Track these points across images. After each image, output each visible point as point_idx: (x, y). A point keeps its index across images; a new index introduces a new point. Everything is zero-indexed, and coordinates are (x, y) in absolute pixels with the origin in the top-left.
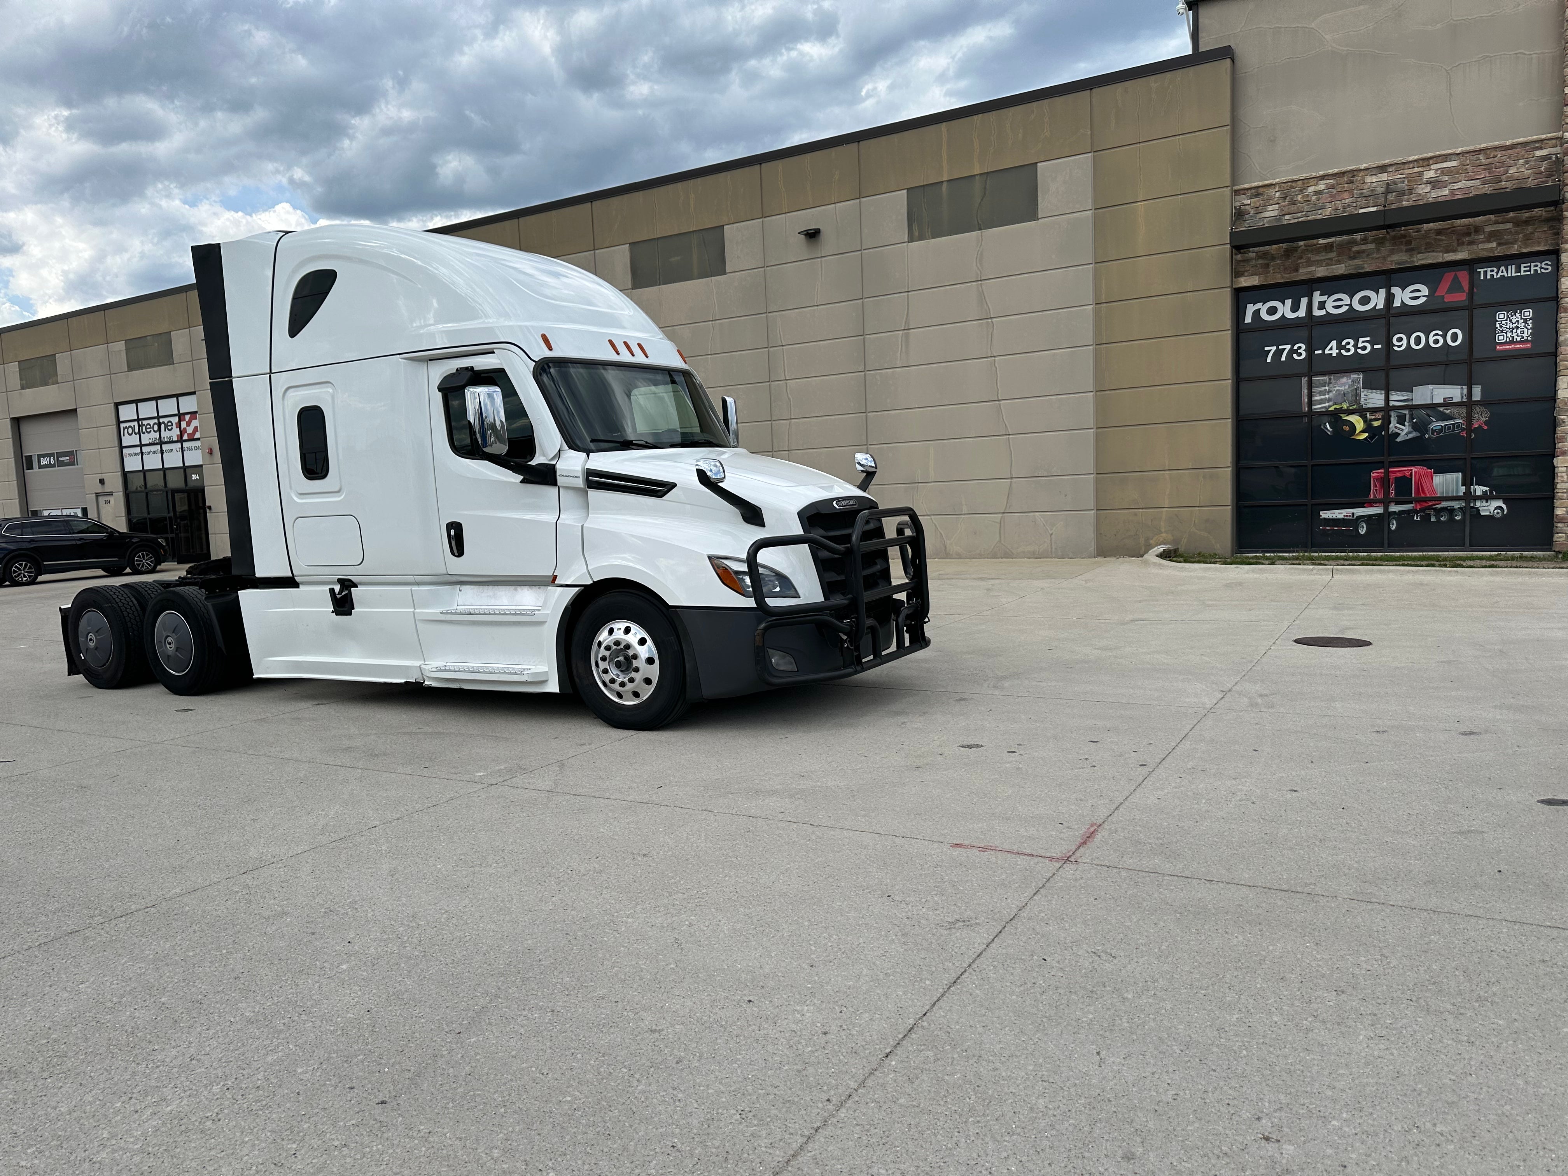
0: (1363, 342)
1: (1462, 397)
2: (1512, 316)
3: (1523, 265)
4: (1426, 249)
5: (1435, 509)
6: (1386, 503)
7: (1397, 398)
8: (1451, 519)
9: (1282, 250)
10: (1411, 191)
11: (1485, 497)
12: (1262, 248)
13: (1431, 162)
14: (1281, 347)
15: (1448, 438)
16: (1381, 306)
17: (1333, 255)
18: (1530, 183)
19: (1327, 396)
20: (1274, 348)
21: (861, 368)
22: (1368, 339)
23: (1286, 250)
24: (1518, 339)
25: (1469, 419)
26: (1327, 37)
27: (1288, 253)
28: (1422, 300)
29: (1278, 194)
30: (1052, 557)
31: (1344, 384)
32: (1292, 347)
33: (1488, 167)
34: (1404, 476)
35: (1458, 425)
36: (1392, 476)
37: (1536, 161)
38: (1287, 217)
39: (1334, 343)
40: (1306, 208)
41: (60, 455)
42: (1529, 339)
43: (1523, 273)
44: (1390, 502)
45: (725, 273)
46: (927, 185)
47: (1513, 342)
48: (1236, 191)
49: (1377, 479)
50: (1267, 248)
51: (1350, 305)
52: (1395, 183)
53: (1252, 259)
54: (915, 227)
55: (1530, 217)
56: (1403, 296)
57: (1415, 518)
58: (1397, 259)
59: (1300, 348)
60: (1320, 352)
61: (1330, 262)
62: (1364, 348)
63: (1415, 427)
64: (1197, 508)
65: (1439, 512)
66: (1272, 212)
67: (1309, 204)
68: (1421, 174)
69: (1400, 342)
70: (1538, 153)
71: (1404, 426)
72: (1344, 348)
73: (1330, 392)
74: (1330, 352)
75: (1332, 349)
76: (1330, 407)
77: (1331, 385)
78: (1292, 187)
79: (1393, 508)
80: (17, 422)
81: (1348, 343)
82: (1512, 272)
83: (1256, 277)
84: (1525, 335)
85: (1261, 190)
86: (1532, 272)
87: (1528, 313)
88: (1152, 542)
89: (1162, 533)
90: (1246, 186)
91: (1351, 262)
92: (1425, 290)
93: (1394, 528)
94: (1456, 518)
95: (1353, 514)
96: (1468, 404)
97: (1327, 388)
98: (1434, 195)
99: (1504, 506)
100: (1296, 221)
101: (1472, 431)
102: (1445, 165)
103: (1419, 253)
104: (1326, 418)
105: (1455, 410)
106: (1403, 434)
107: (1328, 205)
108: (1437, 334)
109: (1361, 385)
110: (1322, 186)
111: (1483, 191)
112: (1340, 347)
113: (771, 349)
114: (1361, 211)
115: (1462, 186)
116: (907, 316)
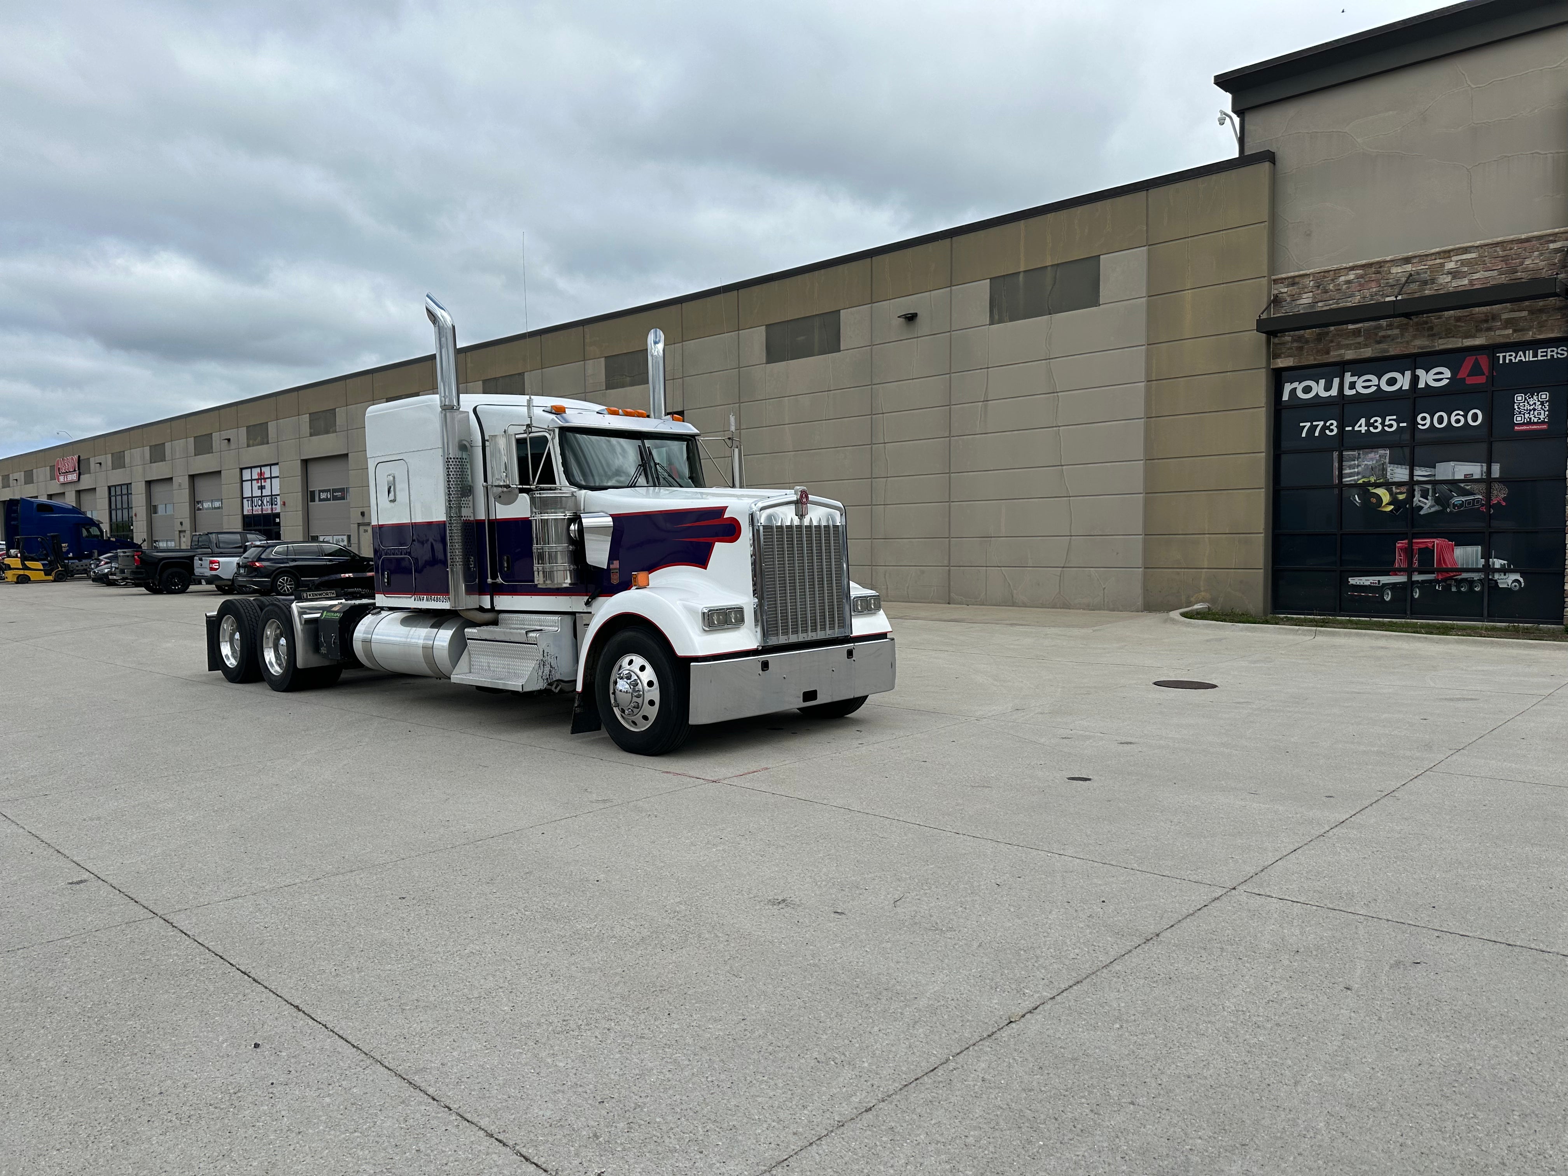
0: (1390, 420)
1: (1482, 475)
2: (1530, 398)
3: (1540, 351)
4: (1446, 334)
5: (1456, 580)
6: (1409, 572)
7: (1421, 473)
8: (1471, 589)
9: (1315, 334)
10: (1433, 281)
11: (1503, 570)
12: (1297, 333)
13: (1452, 254)
14: (1314, 423)
15: (1468, 512)
16: (1406, 387)
17: (1361, 339)
18: (1544, 274)
19: (1356, 470)
20: (1308, 424)
21: (947, 434)
22: (1395, 417)
23: (1319, 334)
24: (1536, 421)
25: (1488, 495)
26: (1359, 140)
27: (1319, 338)
28: (1445, 382)
29: (1312, 283)
30: (1104, 610)
31: (1372, 459)
32: (1325, 423)
33: (1505, 259)
34: (1427, 548)
35: (1478, 501)
36: (1415, 547)
37: (1550, 253)
38: (1320, 304)
39: (1363, 421)
40: (1338, 296)
41: (335, 491)
42: (1546, 420)
43: (1540, 358)
44: (1414, 571)
45: (840, 351)
46: (1007, 275)
47: (1530, 423)
48: (1274, 280)
49: (1401, 549)
50: (1302, 332)
51: (1378, 386)
52: (1418, 274)
53: (1288, 342)
54: (996, 311)
55: (1544, 306)
56: (1427, 378)
57: (1437, 588)
58: (1419, 344)
59: (1332, 424)
60: (1350, 428)
61: (1358, 346)
62: (1391, 426)
63: (1437, 501)
64: (1232, 570)
65: (1459, 582)
66: (1306, 299)
67: (1340, 293)
68: (1442, 265)
69: (1424, 421)
70: (1552, 246)
71: (1427, 499)
72: (1372, 425)
73: (1358, 466)
74: (1359, 429)
75: (1361, 426)
76: (1358, 480)
77: (1360, 460)
78: (1325, 277)
79: (1417, 577)
80: (305, 462)
81: (1376, 421)
82: (1529, 356)
83: (1292, 359)
84: (1542, 417)
85: (1297, 280)
86: (1549, 357)
87: (1545, 396)
88: (1192, 599)
89: (1201, 591)
90: (1284, 276)
91: (1377, 346)
92: (1447, 373)
93: (1417, 596)
94: (1476, 589)
95: (1379, 581)
96: (1488, 481)
97: (1356, 462)
98: (1454, 284)
99: (1521, 580)
100: (1328, 308)
101: (1490, 507)
102: (1464, 257)
103: (1440, 338)
104: (1354, 490)
105: (1475, 487)
106: (1426, 507)
107: (1357, 293)
108: (1458, 414)
109: (1387, 460)
110: (1351, 276)
111: (1500, 281)
112: (1368, 424)
113: (874, 416)
114: (1388, 299)
115: (1481, 277)
116: (987, 389)
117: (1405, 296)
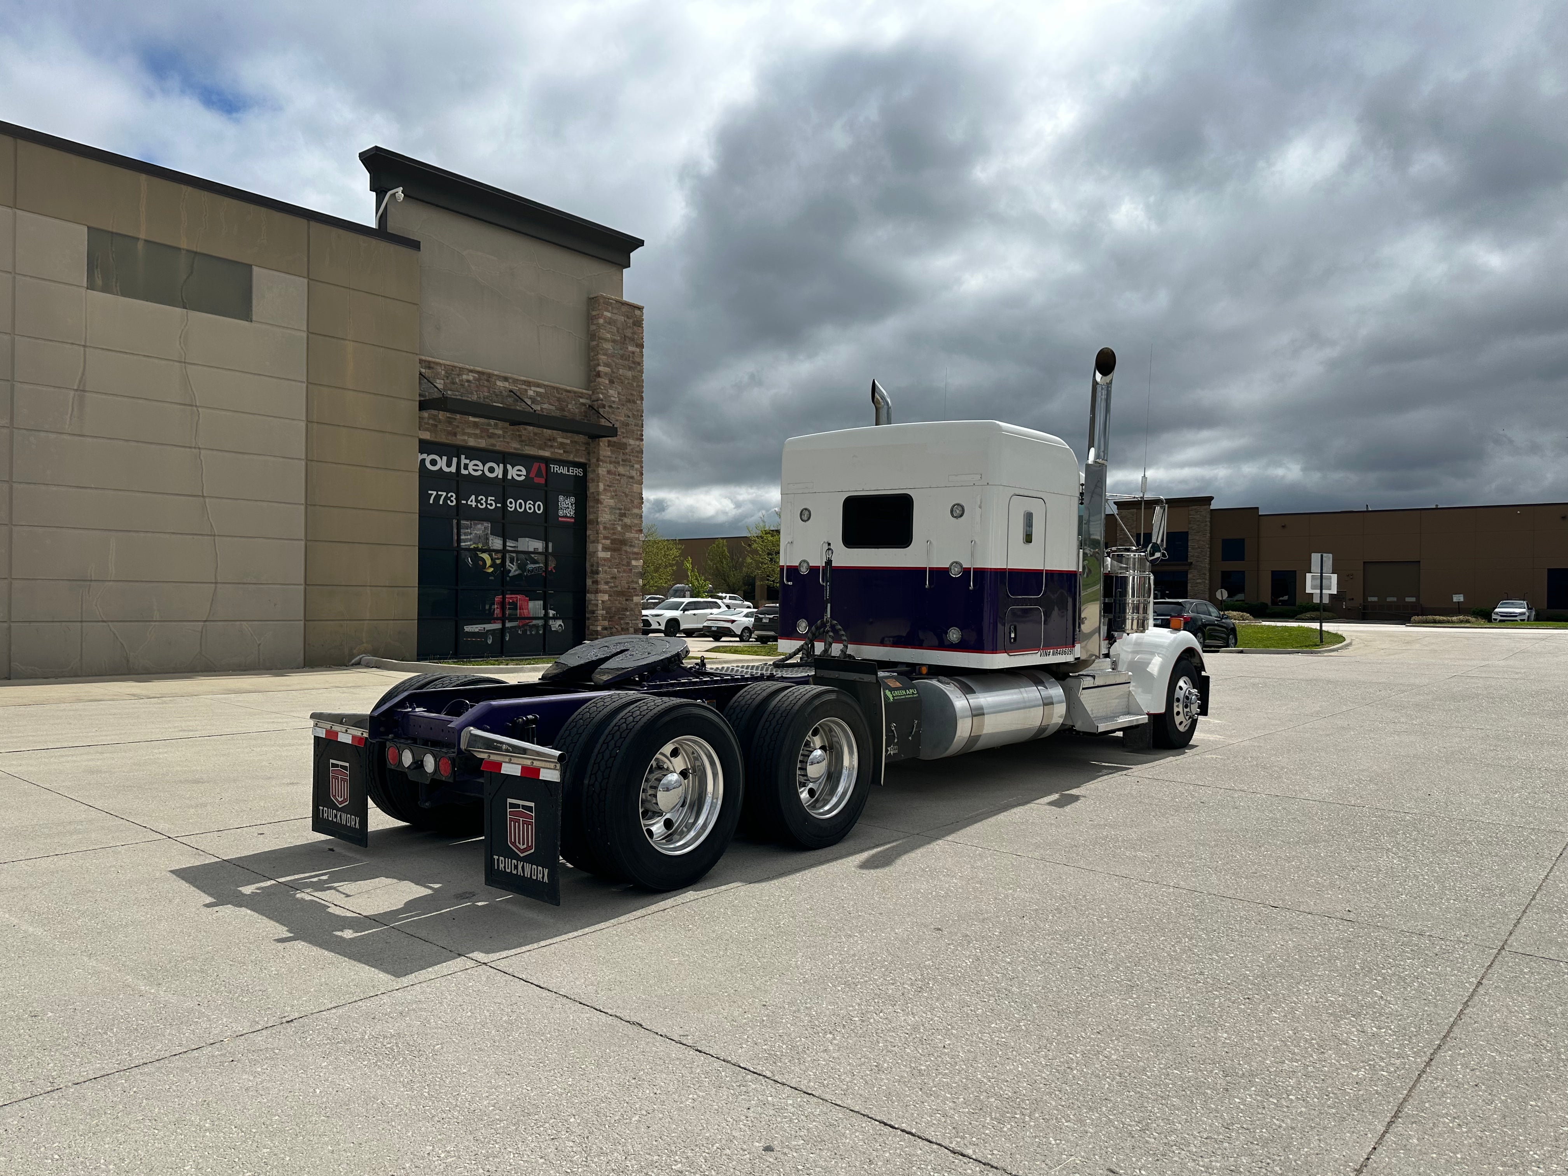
0: (490, 500)
1: (543, 549)
5: (529, 626)
6: (503, 620)
7: (509, 543)
8: (538, 632)
9: (446, 417)
10: (521, 400)
11: (554, 618)
13: (531, 385)
14: (439, 493)
15: (535, 576)
17: (478, 431)
18: (578, 418)
19: (469, 537)
20: (435, 493)
22: (493, 498)
23: (449, 418)
25: (546, 564)
26: (472, 267)
27: (449, 421)
28: (523, 478)
29: (442, 372)
30: (259, 669)
31: (479, 529)
32: (447, 494)
34: (514, 602)
35: (541, 568)
36: (507, 601)
37: (579, 405)
38: (449, 392)
39: (473, 497)
40: (462, 390)
44: (505, 620)
46: (117, 234)
49: (498, 602)
51: (483, 471)
52: (513, 392)
53: (433, 418)
54: (98, 273)
55: (578, 439)
57: (519, 632)
58: (514, 446)
59: (452, 496)
60: (465, 502)
61: (476, 436)
62: (491, 505)
63: (519, 566)
64: (392, 622)
65: (531, 627)
66: (441, 384)
67: (463, 388)
68: (526, 391)
69: (511, 505)
70: (581, 400)
71: (514, 565)
72: (479, 502)
73: (471, 534)
74: (471, 503)
75: (472, 501)
76: (471, 545)
77: (471, 529)
78: (453, 371)
79: (507, 624)
81: (482, 499)
83: (428, 433)
85: (432, 365)
88: (355, 651)
89: (363, 643)
90: (425, 359)
91: (487, 440)
93: (507, 639)
94: (540, 632)
95: (484, 628)
96: (546, 554)
97: (469, 530)
98: (534, 407)
99: (563, 624)
100: (454, 397)
101: (547, 573)
102: (538, 390)
103: (525, 445)
104: (467, 553)
105: (539, 557)
106: (513, 570)
107: (475, 393)
108: (530, 503)
109: (489, 532)
110: (471, 377)
112: (477, 501)
114: (494, 404)
115: (546, 407)
116: (83, 374)
117: (505, 406)
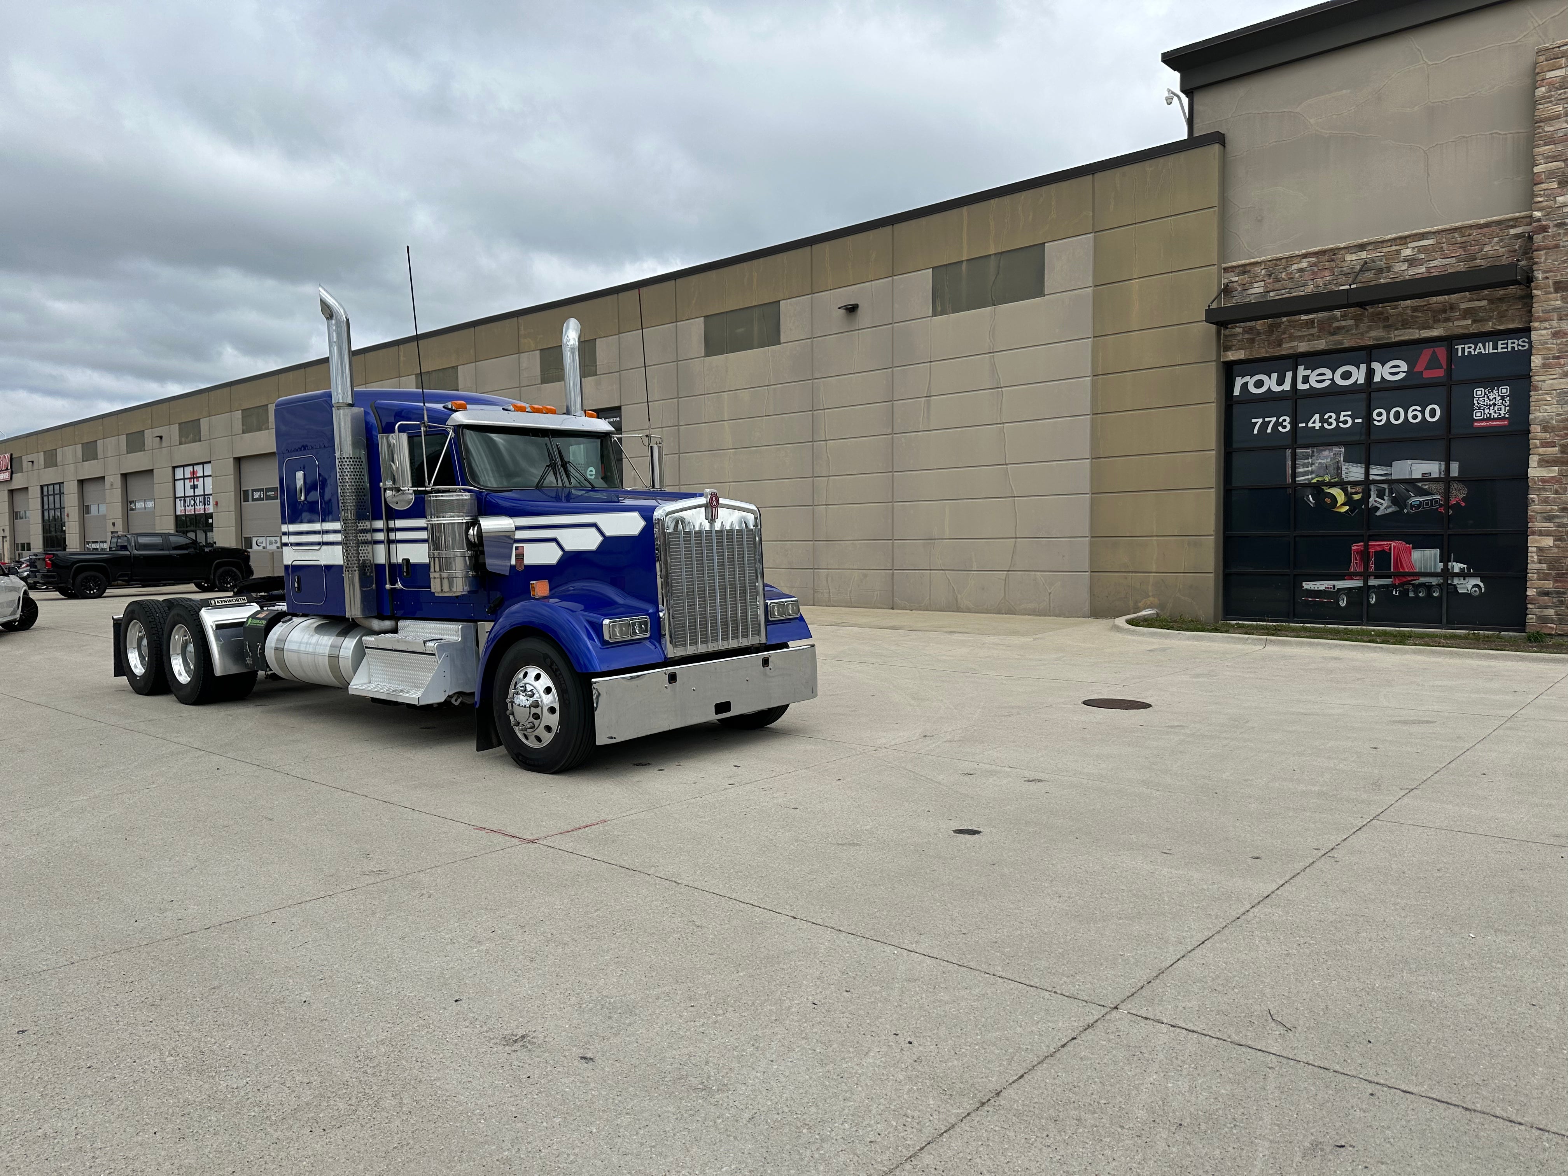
0: (1345, 416)
1: (1440, 473)
2: (1489, 393)
3: (1500, 343)
4: (1402, 325)
5: (1413, 585)
6: (1365, 576)
7: (1376, 472)
8: (1429, 595)
9: (1266, 325)
10: (1389, 269)
11: (1463, 575)
12: (1248, 324)
13: (1408, 240)
14: (1267, 419)
15: (1426, 514)
16: (1361, 381)
17: (1314, 331)
18: (1505, 261)
19: (1310, 469)
20: (1260, 420)
21: (889, 431)
22: (1349, 413)
23: (1271, 325)
24: (1496, 416)
25: (1447, 495)
26: (1312, 121)
27: (1271, 329)
28: (1402, 376)
29: (1263, 271)
30: (1050, 616)
31: (1326, 457)
32: (1278, 419)
33: (1464, 245)
34: (1384, 551)
35: (1436, 501)
36: (1372, 550)
37: (1510, 239)
38: (1272, 294)
39: (1317, 417)
40: (1290, 285)
41: (268, 490)
42: (1507, 416)
43: (1500, 350)
44: (1370, 576)
45: (779, 343)
46: (950, 264)
47: (1490, 419)
48: (1225, 269)
49: (1357, 552)
50: (1253, 323)
51: (1332, 380)
52: (1373, 261)
53: (1239, 333)
54: (938, 303)
55: (1505, 295)
56: (1383, 372)
57: (1394, 593)
58: (1375, 335)
59: (1285, 420)
60: (1304, 425)
61: (1312, 338)
62: (1345, 422)
63: (1394, 502)
64: (1182, 575)
65: (1417, 587)
66: (1257, 289)
67: (1292, 282)
68: (1398, 252)
69: (1380, 417)
70: (1513, 231)
71: (1384, 500)
72: (1326, 421)
73: (1312, 464)
74: (1313, 425)
75: (1315, 422)
76: (1312, 479)
77: (1314, 458)
78: (1277, 265)
79: (1373, 582)
80: (238, 461)
81: (1330, 417)
82: (1489, 349)
83: (1243, 352)
84: (1502, 412)
85: (1248, 268)
86: (1509, 349)
87: (1505, 390)
88: (1140, 605)
89: (1149, 596)
90: (1234, 264)
91: (1331, 338)
92: (1404, 367)
93: (1373, 602)
94: (1434, 594)
95: (1334, 586)
96: (1446, 480)
97: (1310, 460)
98: (1411, 272)
99: (1482, 585)
100: (1280, 297)
101: (1449, 507)
102: (1421, 243)
103: (1397, 329)
104: (1309, 490)
105: (1434, 486)
106: (1382, 508)
107: (1310, 283)
108: (1416, 410)
109: (1342, 458)
110: (1304, 264)
111: (1458, 269)
112: (1322, 420)
113: (815, 412)
114: (1341, 288)
115: (1438, 264)
116: (929, 384)
117: (1360, 285)
